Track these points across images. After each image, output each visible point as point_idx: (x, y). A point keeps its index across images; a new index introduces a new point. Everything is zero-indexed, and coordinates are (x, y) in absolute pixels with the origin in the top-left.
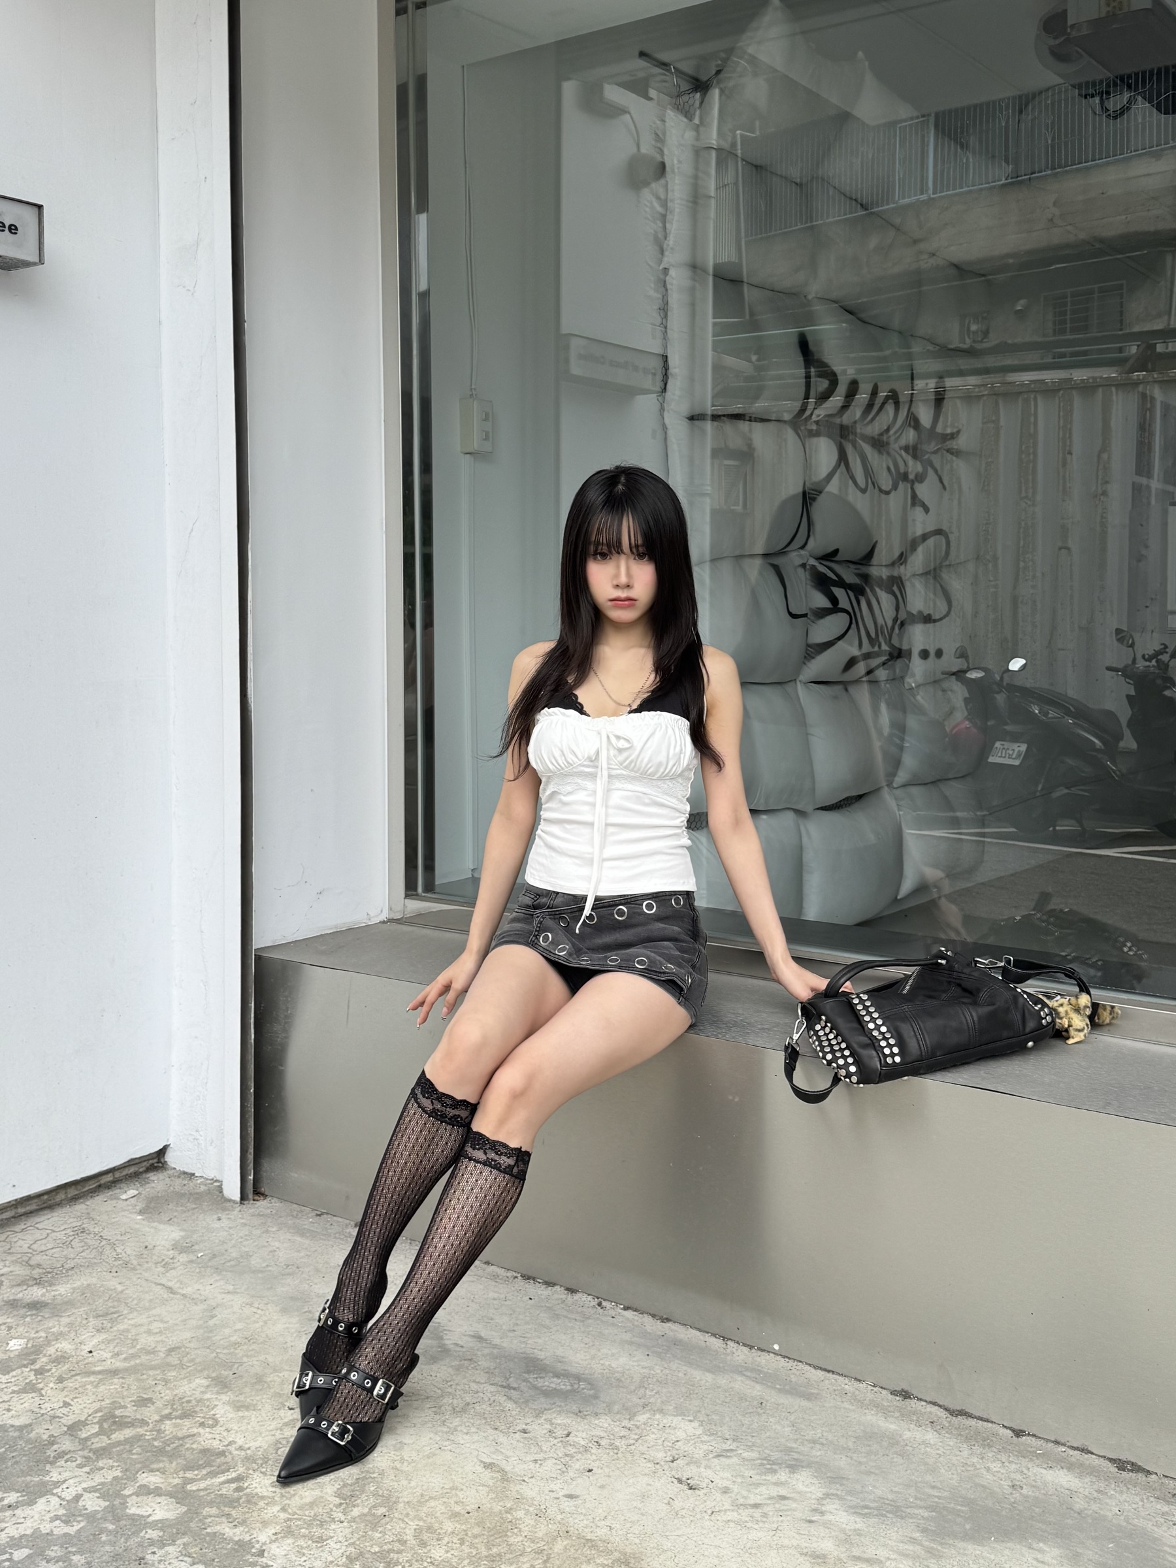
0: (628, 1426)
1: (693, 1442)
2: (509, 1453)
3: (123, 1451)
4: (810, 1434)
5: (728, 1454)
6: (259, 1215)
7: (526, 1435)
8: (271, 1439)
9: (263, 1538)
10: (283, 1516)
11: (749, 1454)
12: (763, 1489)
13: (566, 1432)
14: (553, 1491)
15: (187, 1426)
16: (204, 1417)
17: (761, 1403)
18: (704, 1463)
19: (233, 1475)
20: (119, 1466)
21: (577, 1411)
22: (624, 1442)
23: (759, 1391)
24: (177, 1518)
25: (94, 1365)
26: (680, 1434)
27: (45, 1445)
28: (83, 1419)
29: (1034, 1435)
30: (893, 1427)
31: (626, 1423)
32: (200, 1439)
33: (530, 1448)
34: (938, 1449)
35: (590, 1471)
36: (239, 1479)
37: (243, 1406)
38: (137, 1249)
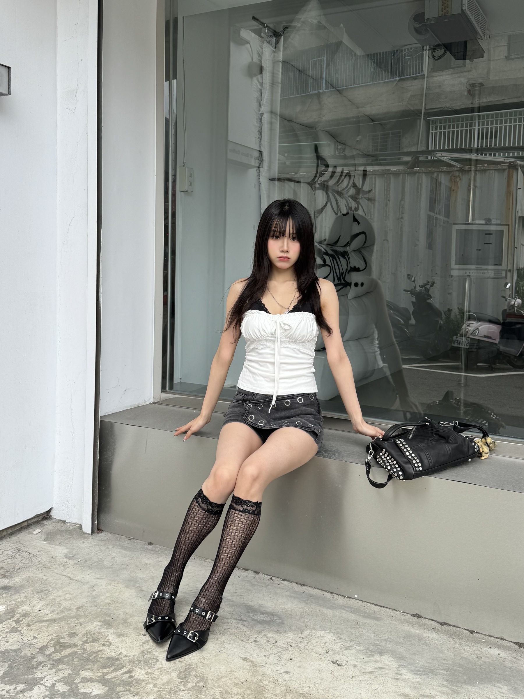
0: (302, 636)
1: (333, 643)
2: (252, 652)
3: (68, 660)
4: (383, 637)
5: (350, 648)
7: (257, 643)
10: (156, 689)
11: (359, 647)
12: (371, 664)
13: (274, 641)
14: (278, 670)
15: (97, 646)
17: (357, 623)
18: (341, 653)
19: (126, 670)
20: (69, 668)
21: (277, 631)
22: (302, 644)
23: (354, 617)
24: (105, 693)
26: (326, 639)
28: (45, 645)
29: (479, 633)
30: (417, 631)
31: (300, 635)
32: (105, 652)
33: (261, 649)
34: (440, 641)
35: (291, 659)
36: (129, 672)
37: (121, 635)
38: (48, 558)
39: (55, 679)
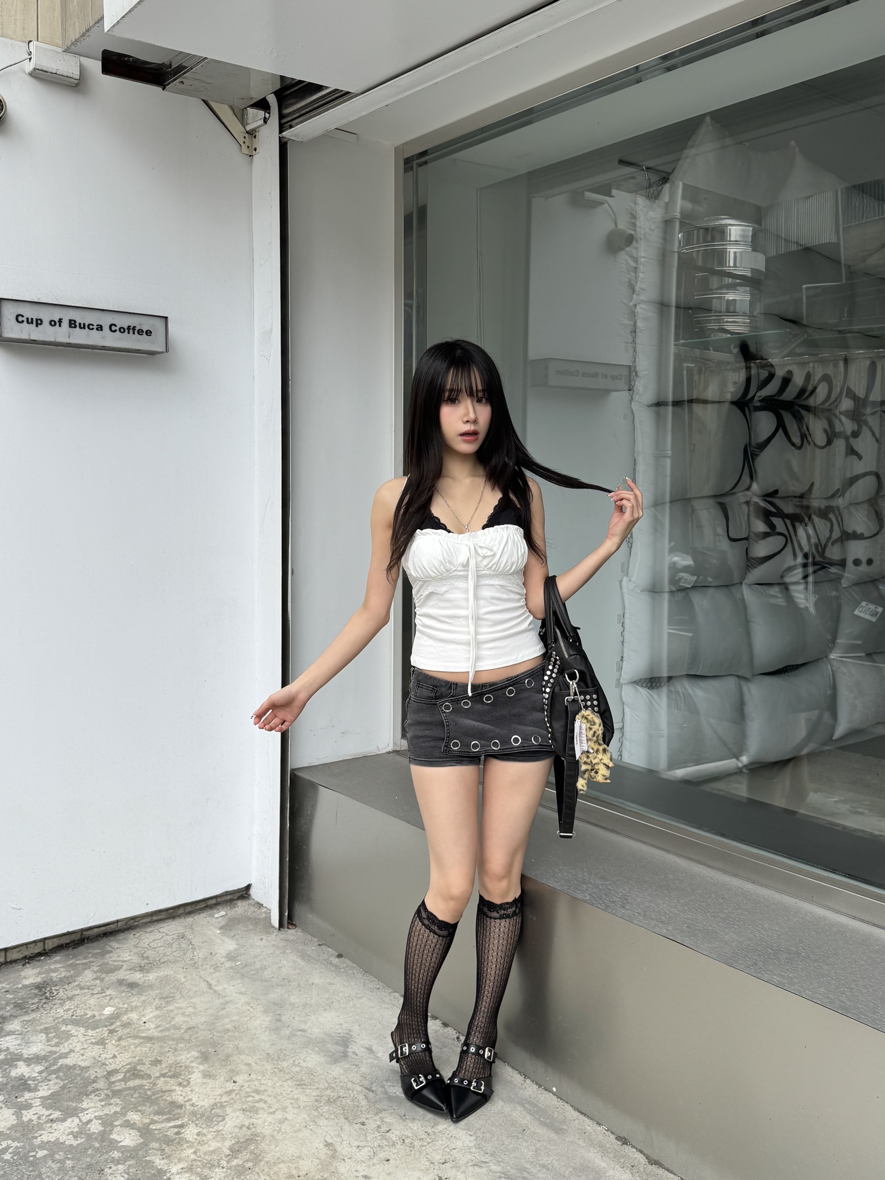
0: (429, 1131)
1: (464, 1151)
2: (345, 1138)
3: (128, 1094)
4: (544, 1160)
5: (482, 1165)
6: (286, 940)
7: (362, 1127)
8: (212, 1101)
9: (174, 1170)
10: (193, 1157)
11: (496, 1167)
13: (387, 1129)
14: (357, 1171)
15: (171, 1084)
16: (183, 1079)
17: (524, 1130)
18: (463, 1168)
19: (179, 1122)
20: (121, 1104)
22: (420, 1143)
23: (527, 1120)
24: (135, 1146)
25: (142, 1031)
26: (459, 1144)
27: (90, 1082)
28: (118, 1068)
30: (604, 1165)
31: (429, 1130)
32: (174, 1094)
33: (360, 1136)
35: (388, 1160)
36: (181, 1126)
37: (208, 1075)
38: (205, 954)
39: (97, 1114)
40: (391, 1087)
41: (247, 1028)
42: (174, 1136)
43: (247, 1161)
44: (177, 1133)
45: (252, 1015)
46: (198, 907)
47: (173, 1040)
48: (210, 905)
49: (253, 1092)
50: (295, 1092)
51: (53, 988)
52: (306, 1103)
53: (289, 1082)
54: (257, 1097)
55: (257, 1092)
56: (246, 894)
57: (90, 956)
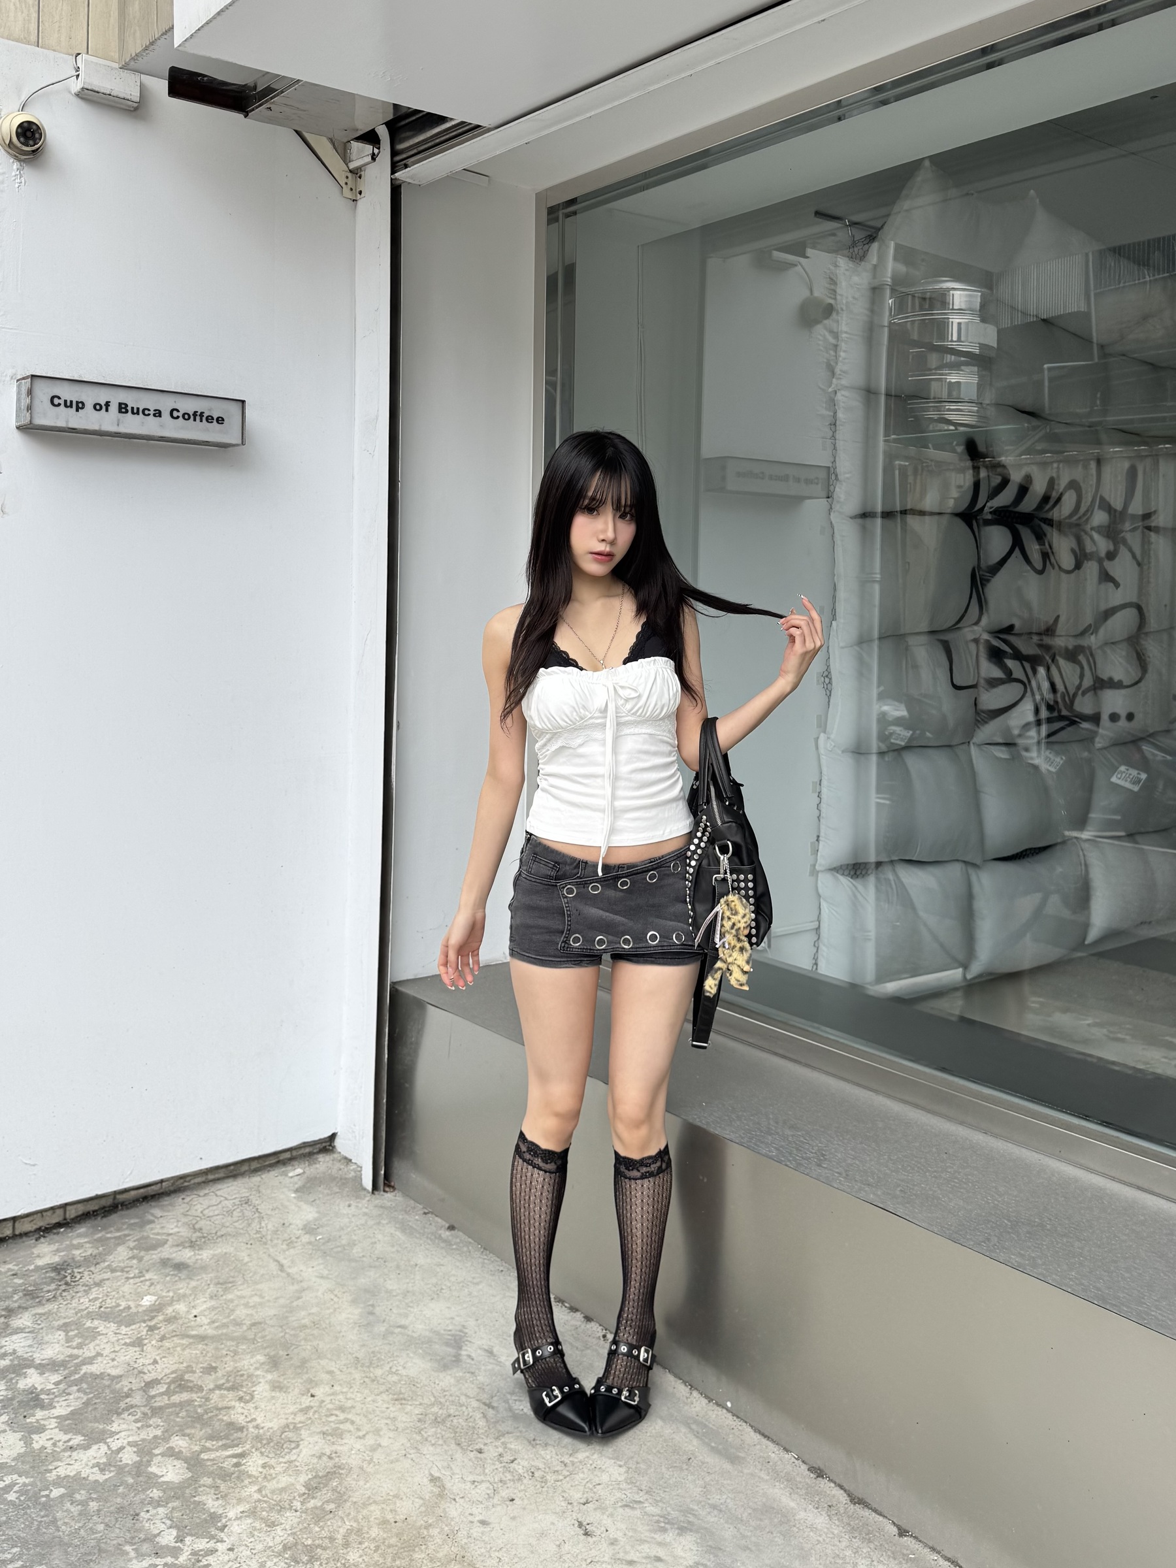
0: (567, 1461)
1: (611, 1487)
2: (457, 1470)
3: (172, 1412)
4: (715, 1498)
5: (635, 1506)
6: (381, 1207)
7: (479, 1455)
8: (283, 1422)
9: (231, 1514)
10: (256, 1496)
11: (652, 1508)
12: (645, 1547)
13: (512, 1458)
14: (472, 1515)
15: (230, 1398)
16: (245, 1392)
17: (689, 1459)
18: (610, 1510)
19: (239, 1450)
20: (163, 1426)
21: (532, 1439)
22: (554, 1477)
23: (693, 1446)
24: (180, 1482)
25: (192, 1328)
26: (605, 1478)
27: (123, 1397)
28: (159, 1378)
29: (915, 1538)
30: (792, 1504)
31: (566, 1459)
32: (233, 1412)
33: (476, 1468)
34: (820, 1536)
35: (512, 1500)
36: (242, 1455)
37: (278, 1387)
38: (276, 1225)
39: (131, 1439)
40: (517, 1403)
41: (330, 1323)
42: (233, 1469)
43: (328, 1502)
44: (237, 1465)
45: (336, 1306)
46: (267, 1163)
47: (232, 1339)
48: (283, 1160)
49: (336, 1410)
50: (392, 1409)
51: (76, 1270)
52: (406, 1424)
53: (384, 1396)
54: (342, 1416)
55: (342, 1409)
56: (330, 1145)
57: (125, 1227)
